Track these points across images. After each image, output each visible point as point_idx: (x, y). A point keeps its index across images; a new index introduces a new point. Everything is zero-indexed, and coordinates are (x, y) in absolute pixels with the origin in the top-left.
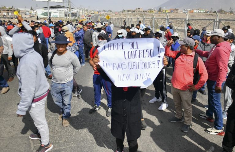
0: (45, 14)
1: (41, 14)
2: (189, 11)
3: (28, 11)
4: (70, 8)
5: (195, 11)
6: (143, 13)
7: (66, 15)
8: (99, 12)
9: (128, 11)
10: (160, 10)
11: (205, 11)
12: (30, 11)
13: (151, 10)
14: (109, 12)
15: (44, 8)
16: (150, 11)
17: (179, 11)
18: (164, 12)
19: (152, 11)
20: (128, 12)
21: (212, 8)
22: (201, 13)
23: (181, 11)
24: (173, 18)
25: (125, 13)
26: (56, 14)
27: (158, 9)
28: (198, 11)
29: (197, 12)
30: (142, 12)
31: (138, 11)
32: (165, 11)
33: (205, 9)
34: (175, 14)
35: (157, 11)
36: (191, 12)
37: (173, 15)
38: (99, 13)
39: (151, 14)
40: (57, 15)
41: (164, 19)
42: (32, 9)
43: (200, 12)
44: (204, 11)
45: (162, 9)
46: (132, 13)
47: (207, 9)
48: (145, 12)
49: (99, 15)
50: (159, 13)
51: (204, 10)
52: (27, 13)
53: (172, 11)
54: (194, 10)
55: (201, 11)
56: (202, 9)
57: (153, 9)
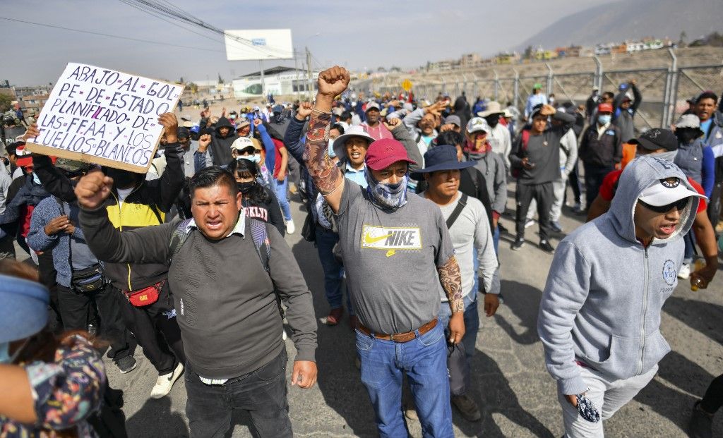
0: (250, 90)
1: (243, 91)
2: (613, 48)
3: (214, 87)
4: (310, 72)
5: (630, 48)
6: (482, 66)
7: (295, 89)
8: (369, 74)
9: (441, 64)
10: (528, 54)
11: (662, 45)
12: (218, 86)
13: (503, 57)
14: (395, 72)
15: (250, 75)
16: (501, 59)
17: (582, 52)
18: (540, 57)
19: (507, 59)
20: (442, 68)
21: (683, 34)
22: (648, 50)
23: (589, 51)
24: (569, 72)
25: (436, 70)
26: (275, 87)
27: (524, 52)
28: (642, 46)
29: (638, 48)
30: (480, 64)
31: (467, 61)
32: (543, 55)
33: (663, 39)
34: (572, 61)
35: (518, 57)
36: (621, 49)
37: (566, 65)
38: (371, 77)
39: (504, 67)
40: (277, 90)
41: (543, 79)
42: (221, 82)
43: (646, 47)
44: (658, 44)
45: (533, 50)
46: (453, 68)
47: (667, 38)
48: (488, 64)
49: (371, 81)
50: (524, 61)
51: (658, 41)
52: (212, 91)
53: (561, 53)
54: (628, 45)
55: (649, 45)
56: (653, 38)
57: (507, 53)
